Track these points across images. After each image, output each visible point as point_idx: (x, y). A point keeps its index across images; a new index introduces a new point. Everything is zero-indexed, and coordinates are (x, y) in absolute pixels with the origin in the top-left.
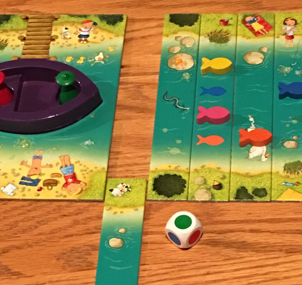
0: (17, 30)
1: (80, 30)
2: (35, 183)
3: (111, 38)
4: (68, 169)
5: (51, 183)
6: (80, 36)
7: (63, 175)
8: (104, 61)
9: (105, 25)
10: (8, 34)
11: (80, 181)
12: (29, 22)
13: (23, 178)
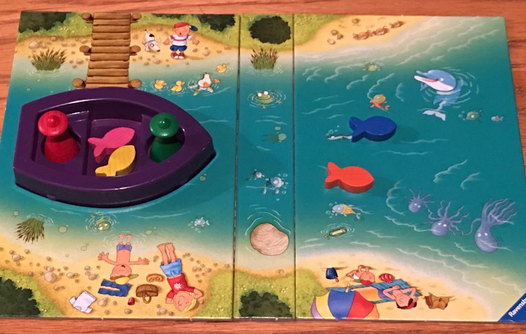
0: (77, 37)
1: (172, 37)
2: (123, 290)
3: (219, 52)
4: (173, 267)
5: (149, 291)
6: (173, 48)
7: (166, 277)
8: (213, 88)
9: (209, 31)
10: (65, 43)
11: (194, 288)
12: (95, 23)
13: (104, 283)
